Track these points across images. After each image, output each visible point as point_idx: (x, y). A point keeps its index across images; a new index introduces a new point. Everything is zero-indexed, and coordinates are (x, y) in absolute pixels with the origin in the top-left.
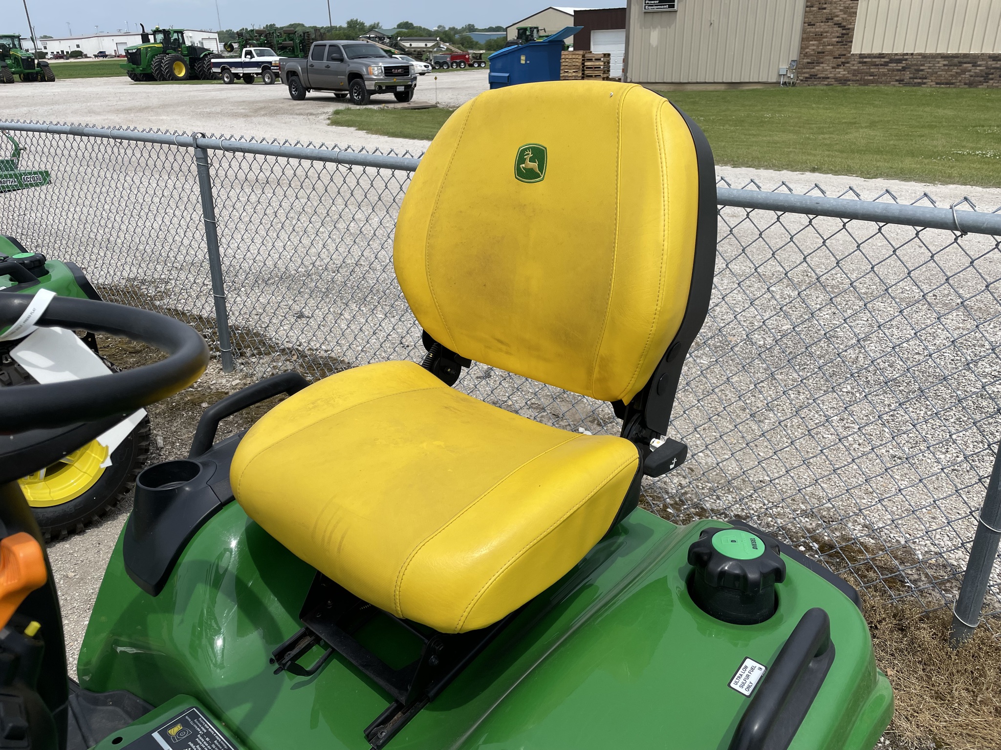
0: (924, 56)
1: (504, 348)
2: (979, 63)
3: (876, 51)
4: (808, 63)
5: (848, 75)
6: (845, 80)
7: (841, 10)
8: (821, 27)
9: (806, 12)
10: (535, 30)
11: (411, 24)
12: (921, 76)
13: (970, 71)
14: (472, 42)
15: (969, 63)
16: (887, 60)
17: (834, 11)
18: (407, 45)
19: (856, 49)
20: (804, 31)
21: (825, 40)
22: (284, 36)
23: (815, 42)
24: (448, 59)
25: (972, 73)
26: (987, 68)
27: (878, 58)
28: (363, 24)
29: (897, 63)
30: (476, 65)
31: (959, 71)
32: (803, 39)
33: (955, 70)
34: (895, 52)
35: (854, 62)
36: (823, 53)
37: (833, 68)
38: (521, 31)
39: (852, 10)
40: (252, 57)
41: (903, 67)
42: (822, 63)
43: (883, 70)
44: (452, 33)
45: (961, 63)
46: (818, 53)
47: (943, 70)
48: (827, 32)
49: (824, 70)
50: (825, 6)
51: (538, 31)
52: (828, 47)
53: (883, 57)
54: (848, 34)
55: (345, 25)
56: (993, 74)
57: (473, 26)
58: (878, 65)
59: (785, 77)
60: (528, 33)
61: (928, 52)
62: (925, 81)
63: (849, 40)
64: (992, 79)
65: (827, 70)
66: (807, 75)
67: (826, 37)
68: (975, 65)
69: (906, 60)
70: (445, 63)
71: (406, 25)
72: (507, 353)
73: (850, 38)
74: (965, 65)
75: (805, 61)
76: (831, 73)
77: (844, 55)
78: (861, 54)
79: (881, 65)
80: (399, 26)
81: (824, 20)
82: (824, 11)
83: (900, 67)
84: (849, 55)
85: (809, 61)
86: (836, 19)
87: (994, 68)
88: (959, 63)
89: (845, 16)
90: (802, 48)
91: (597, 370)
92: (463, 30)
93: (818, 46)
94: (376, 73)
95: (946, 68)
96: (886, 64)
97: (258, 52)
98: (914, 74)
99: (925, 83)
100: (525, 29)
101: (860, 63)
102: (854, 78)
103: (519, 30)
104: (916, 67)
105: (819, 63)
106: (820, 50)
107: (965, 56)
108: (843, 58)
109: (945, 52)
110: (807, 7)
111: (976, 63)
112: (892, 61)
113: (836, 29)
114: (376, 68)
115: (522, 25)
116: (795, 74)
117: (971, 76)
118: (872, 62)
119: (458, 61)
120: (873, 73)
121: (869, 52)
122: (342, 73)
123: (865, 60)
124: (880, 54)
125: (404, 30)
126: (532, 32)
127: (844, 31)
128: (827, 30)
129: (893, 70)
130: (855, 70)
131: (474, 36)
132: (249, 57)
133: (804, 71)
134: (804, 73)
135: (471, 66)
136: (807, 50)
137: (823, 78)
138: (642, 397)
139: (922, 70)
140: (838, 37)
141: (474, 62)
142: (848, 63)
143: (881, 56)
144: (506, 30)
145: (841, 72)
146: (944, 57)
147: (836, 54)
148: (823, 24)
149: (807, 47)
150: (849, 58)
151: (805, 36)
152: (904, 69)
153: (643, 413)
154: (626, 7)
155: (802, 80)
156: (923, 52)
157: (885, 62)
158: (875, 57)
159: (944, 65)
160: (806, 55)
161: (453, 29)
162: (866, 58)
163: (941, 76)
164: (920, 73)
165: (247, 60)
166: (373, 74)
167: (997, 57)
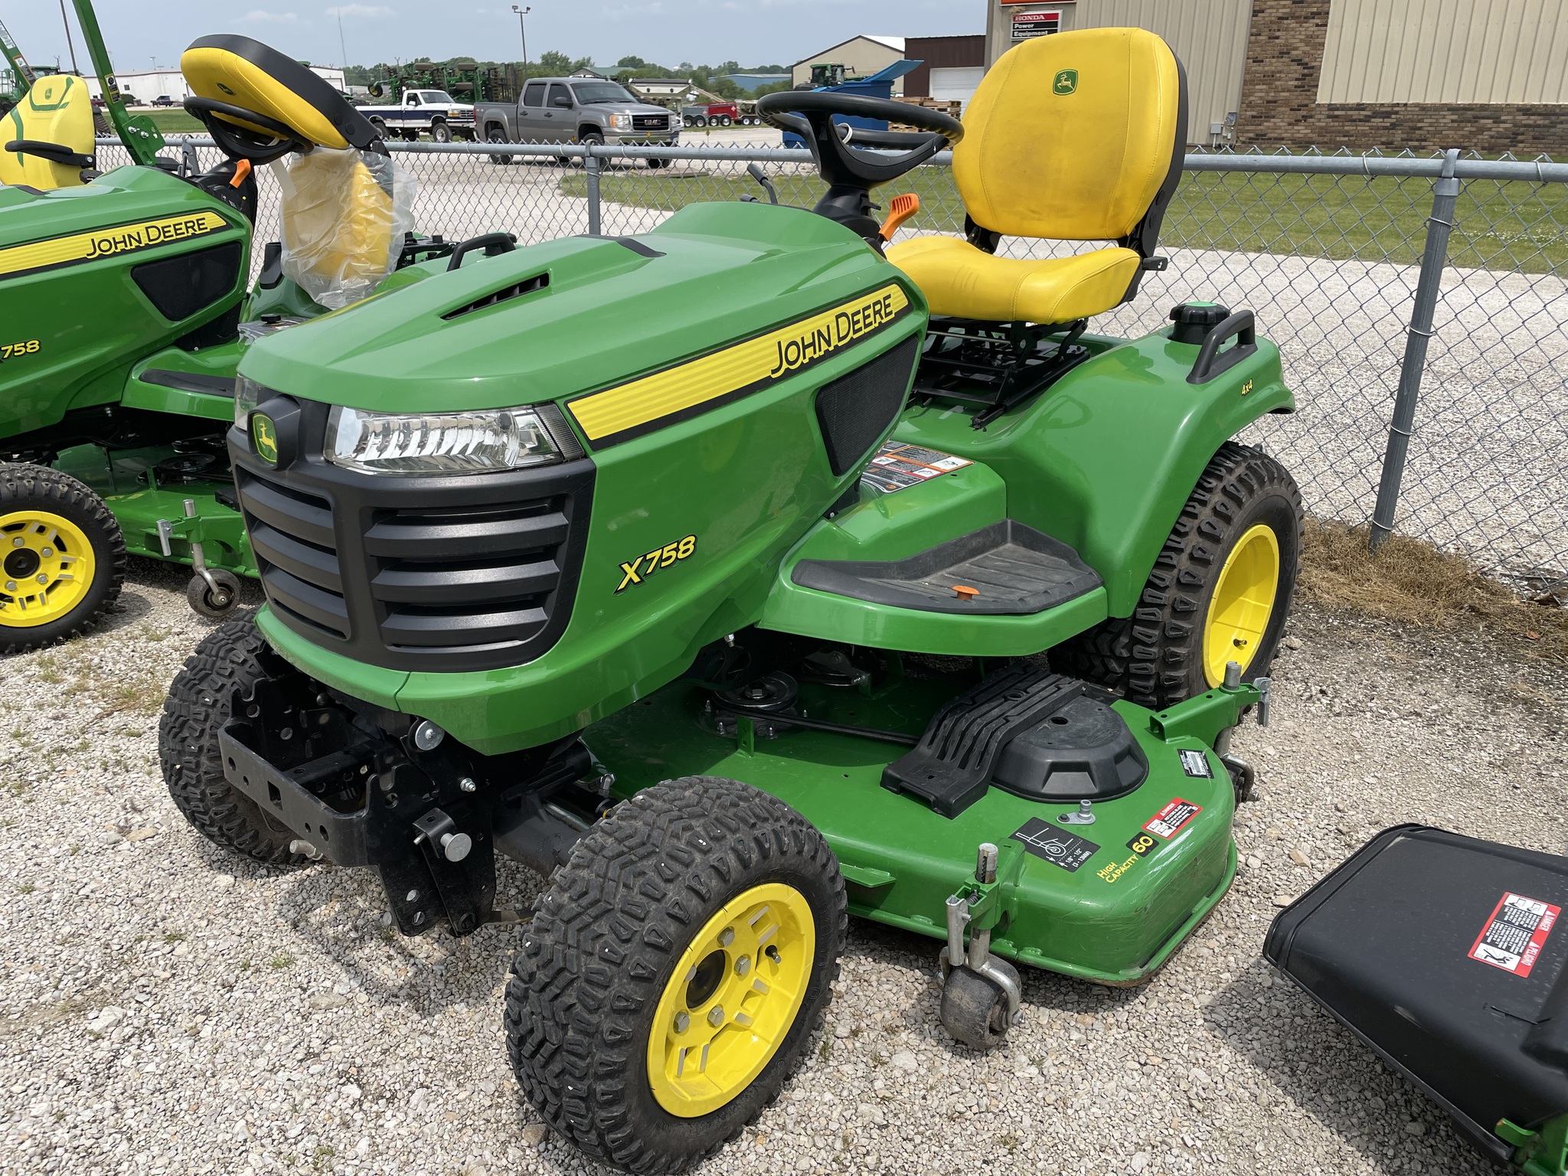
0: (1423, 108)
1: (1036, 216)
2: (1503, 118)
3: (1353, 100)
4: (1253, 117)
5: (1311, 135)
6: (1307, 142)
7: (1301, 41)
8: (1272, 65)
9: (1250, 42)
10: (839, 70)
11: (641, 61)
12: (1418, 137)
13: (1490, 129)
14: (734, 89)
15: (1488, 118)
16: (1369, 113)
17: (1291, 41)
18: (643, 89)
19: (1323, 97)
20: (1247, 71)
21: (1278, 83)
22: (458, 73)
23: (1264, 87)
24: (705, 112)
25: (1492, 133)
26: (1515, 125)
27: (1356, 110)
28: (566, 59)
29: (1383, 118)
30: (746, 122)
31: (1474, 129)
32: (1245, 83)
33: (1469, 128)
34: (1380, 101)
35: (1320, 116)
36: (1275, 102)
37: (1290, 124)
38: (817, 71)
39: (1319, 40)
40: (418, 103)
41: (1392, 124)
42: (1274, 117)
43: (1363, 128)
44: (704, 74)
45: (1476, 118)
46: (1268, 102)
47: (1450, 129)
48: (1280, 72)
49: (1276, 128)
50: (1278, 34)
51: (843, 71)
52: (1283, 94)
53: (1363, 110)
54: (1311, 75)
55: (538, 61)
56: (1523, 134)
57: (736, 64)
58: (1355, 121)
59: (1220, 137)
60: (828, 74)
61: (1428, 101)
62: (1423, 143)
63: (1312, 83)
64: (1522, 142)
65: (1280, 128)
66: (1252, 135)
67: (1280, 79)
68: (1497, 121)
69: (1397, 113)
70: (701, 118)
71: (633, 62)
72: (1039, 220)
73: (1313, 80)
74: (1483, 121)
75: (1249, 113)
76: (1286, 131)
77: (1307, 106)
78: (1330, 105)
79: (1360, 120)
80: (622, 63)
81: (1276, 54)
82: (1277, 41)
83: (1387, 122)
84: (1313, 106)
85: (1254, 113)
86: (1294, 52)
87: (1525, 126)
88: (1474, 117)
89: (1308, 48)
90: (1244, 95)
91: (1111, 208)
92: (720, 70)
93: (1267, 93)
94: (621, 124)
95: (1456, 125)
96: (1367, 119)
97: (427, 96)
98: (1408, 133)
99: (1424, 148)
100: (824, 68)
101: (1329, 117)
102: (1321, 139)
103: (814, 69)
104: (1411, 124)
105: (1268, 117)
106: (1270, 98)
107: (1483, 107)
108: (1304, 111)
109: (1454, 102)
110: (1252, 35)
111: (1499, 118)
112: (1375, 115)
113: (1295, 67)
114: (621, 118)
115: (817, 62)
116: (1234, 133)
117: (1492, 137)
118: (1346, 115)
119: (719, 115)
120: (1348, 131)
121: (1342, 102)
122: (570, 125)
123: (1336, 113)
124: (1358, 105)
125: (631, 69)
126: (834, 72)
127: (1306, 71)
128: (1280, 69)
129: (1378, 128)
130: (1321, 128)
131: (737, 80)
132: (413, 103)
133: (1247, 128)
134: (1248, 131)
135: (739, 123)
136: (1252, 98)
137: (1275, 139)
138: (1140, 226)
139: (1420, 128)
140: (1297, 79)
141: (744, 118)
142: (1311, 117)
143: (1360, 107)
144: (790, 70)
145: (1302, 130)
146: (1453, 109)
147: (1295, 103)
148: (1274, 60)
149: (1251, 94)
150: (1313, 109)
151: (1248, 77)
152: (1393, 126)
153: (1140, 239)
154: (984, 33)
155: (1243, 142)
156: (1421, 102)
157: (1366, 116)
158: (1351, 109)
159: (1453, 121)
160: (1250, 105)
161: (705, 68)
162: (1338, 109)
163: (1447, 136)
164: (1418, 132)
165: (411, 108)
166: (617, 126)
167: (1529, 110)
